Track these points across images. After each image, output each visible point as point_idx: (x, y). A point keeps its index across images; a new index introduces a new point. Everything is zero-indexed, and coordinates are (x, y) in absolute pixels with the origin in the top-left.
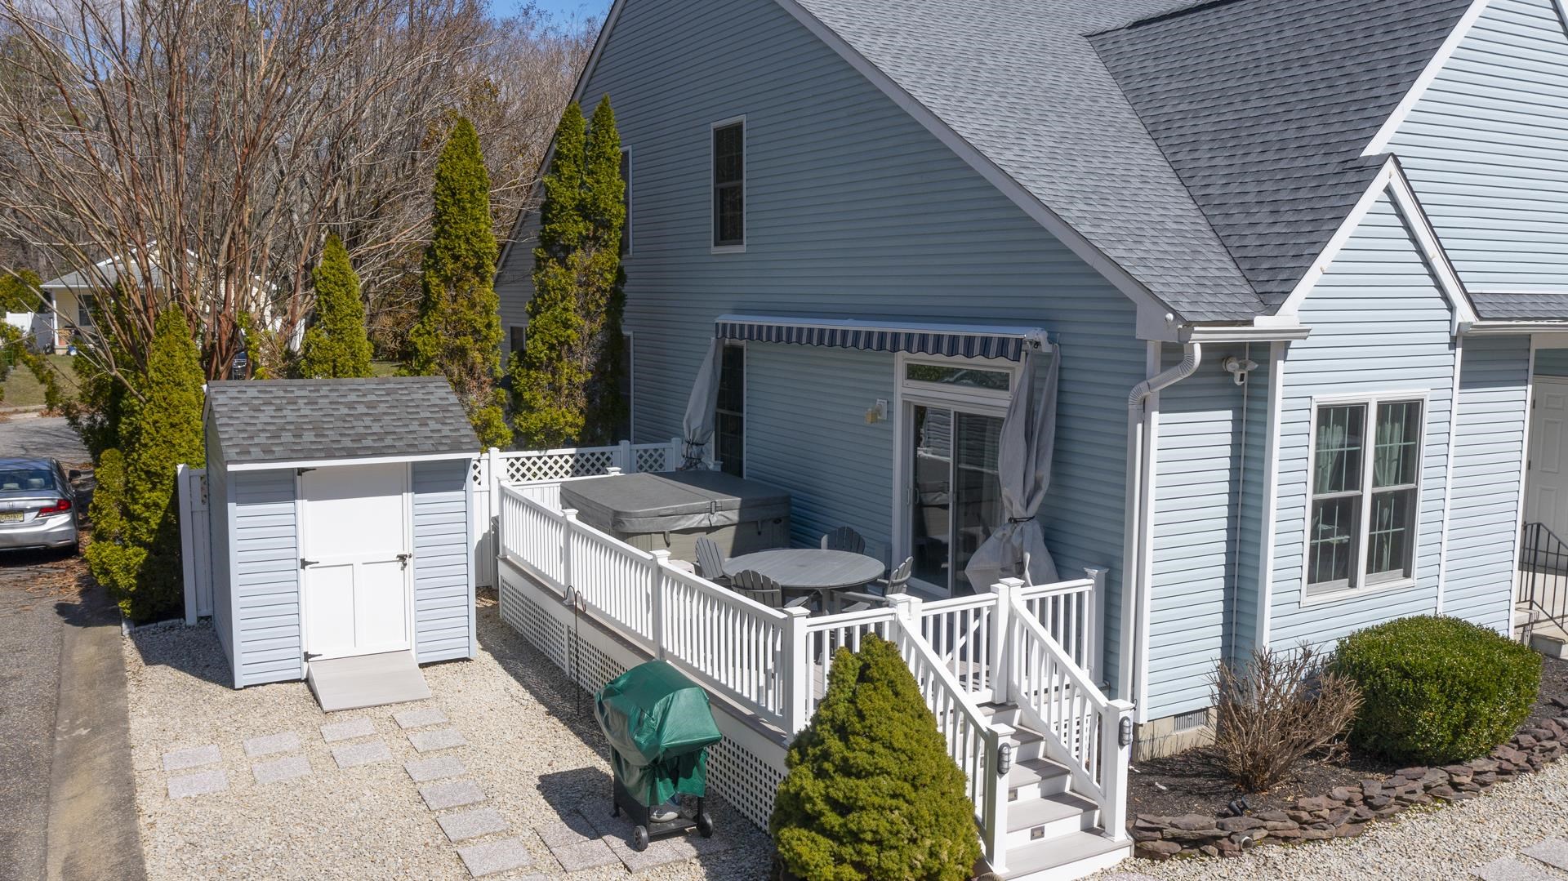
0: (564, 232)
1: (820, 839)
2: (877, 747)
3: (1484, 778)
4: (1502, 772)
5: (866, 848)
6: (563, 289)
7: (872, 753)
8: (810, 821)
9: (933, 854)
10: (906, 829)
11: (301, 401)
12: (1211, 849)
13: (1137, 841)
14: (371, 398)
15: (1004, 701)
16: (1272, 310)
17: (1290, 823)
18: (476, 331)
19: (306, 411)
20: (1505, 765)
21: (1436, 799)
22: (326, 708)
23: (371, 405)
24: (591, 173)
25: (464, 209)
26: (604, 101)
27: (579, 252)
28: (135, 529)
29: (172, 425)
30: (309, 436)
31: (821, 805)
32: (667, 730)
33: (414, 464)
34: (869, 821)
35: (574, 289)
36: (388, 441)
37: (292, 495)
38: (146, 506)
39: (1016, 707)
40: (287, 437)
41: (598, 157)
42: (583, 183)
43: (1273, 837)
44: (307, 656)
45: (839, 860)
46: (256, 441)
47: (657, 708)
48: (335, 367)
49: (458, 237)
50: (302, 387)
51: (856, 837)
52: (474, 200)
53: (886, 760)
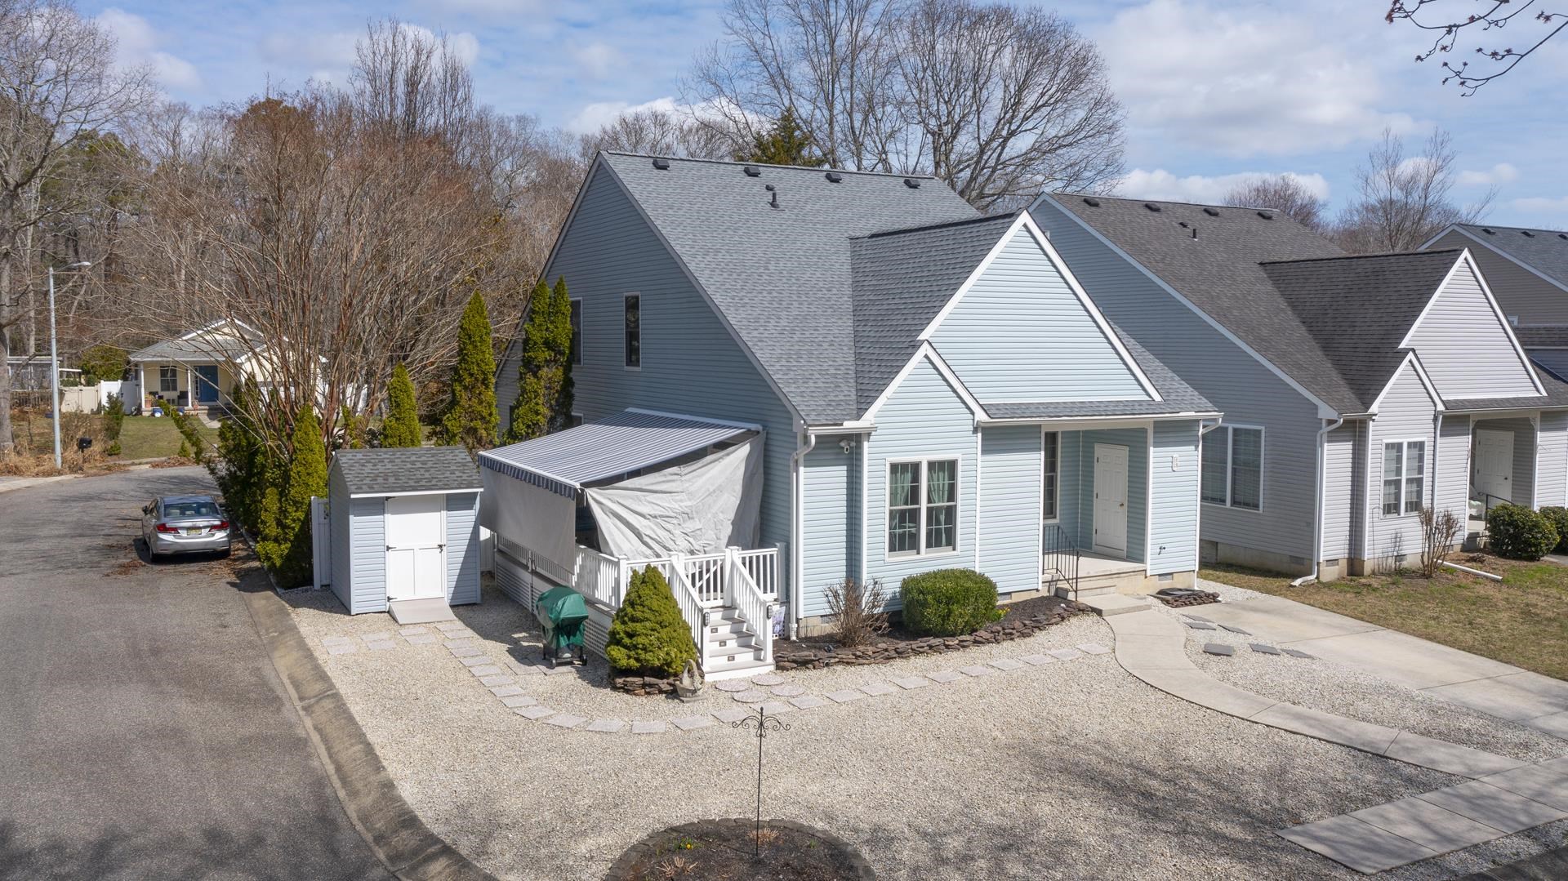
0: (536, 358)
1: (622, 649)
2: (646, 609)
3: (965, 644)
4: (976, 642)
5: (640, 651)
6: (535, 392)
7: (643, 612)
8: (618, 643)
9: (668, 654)
10: (656, 643)
11: (386, 461)
12: (810, 666)
13: (776, 662)
14: (423, 458)
15: (730, 605)
16: (858, 417)
17: (851, 656)
18: (483, 418)
19: (389, 466)
20: (977, 638)
21: (935, 651)
22: (401, 623)
23: (424, 463)
24: (552, 322)
25: (476, 346)
26: (561, 279)
27: (545, 369)
28: (287, 534)
29: (308, 474)
30: (392, 480)
31: (622, 634)
32: (563, 612)
33: (447, 494)
34: (640, 640)
35: (542, 391)
36: (434, 482)
37: (383, 512)
38: (294, 521)
39: (736, 608)
40: (380, 480)
41: (557, 313)
42: (547, 329)
43: (840, 662)
44: (389, 599)
45: (629, 657)
46: (365, 482)
47: (560, 603)
48: (400, 440)
49: (473, 363)
50: (385, 453)
51: (635, 647)
52: (482, 341)
53: (648, 615)
